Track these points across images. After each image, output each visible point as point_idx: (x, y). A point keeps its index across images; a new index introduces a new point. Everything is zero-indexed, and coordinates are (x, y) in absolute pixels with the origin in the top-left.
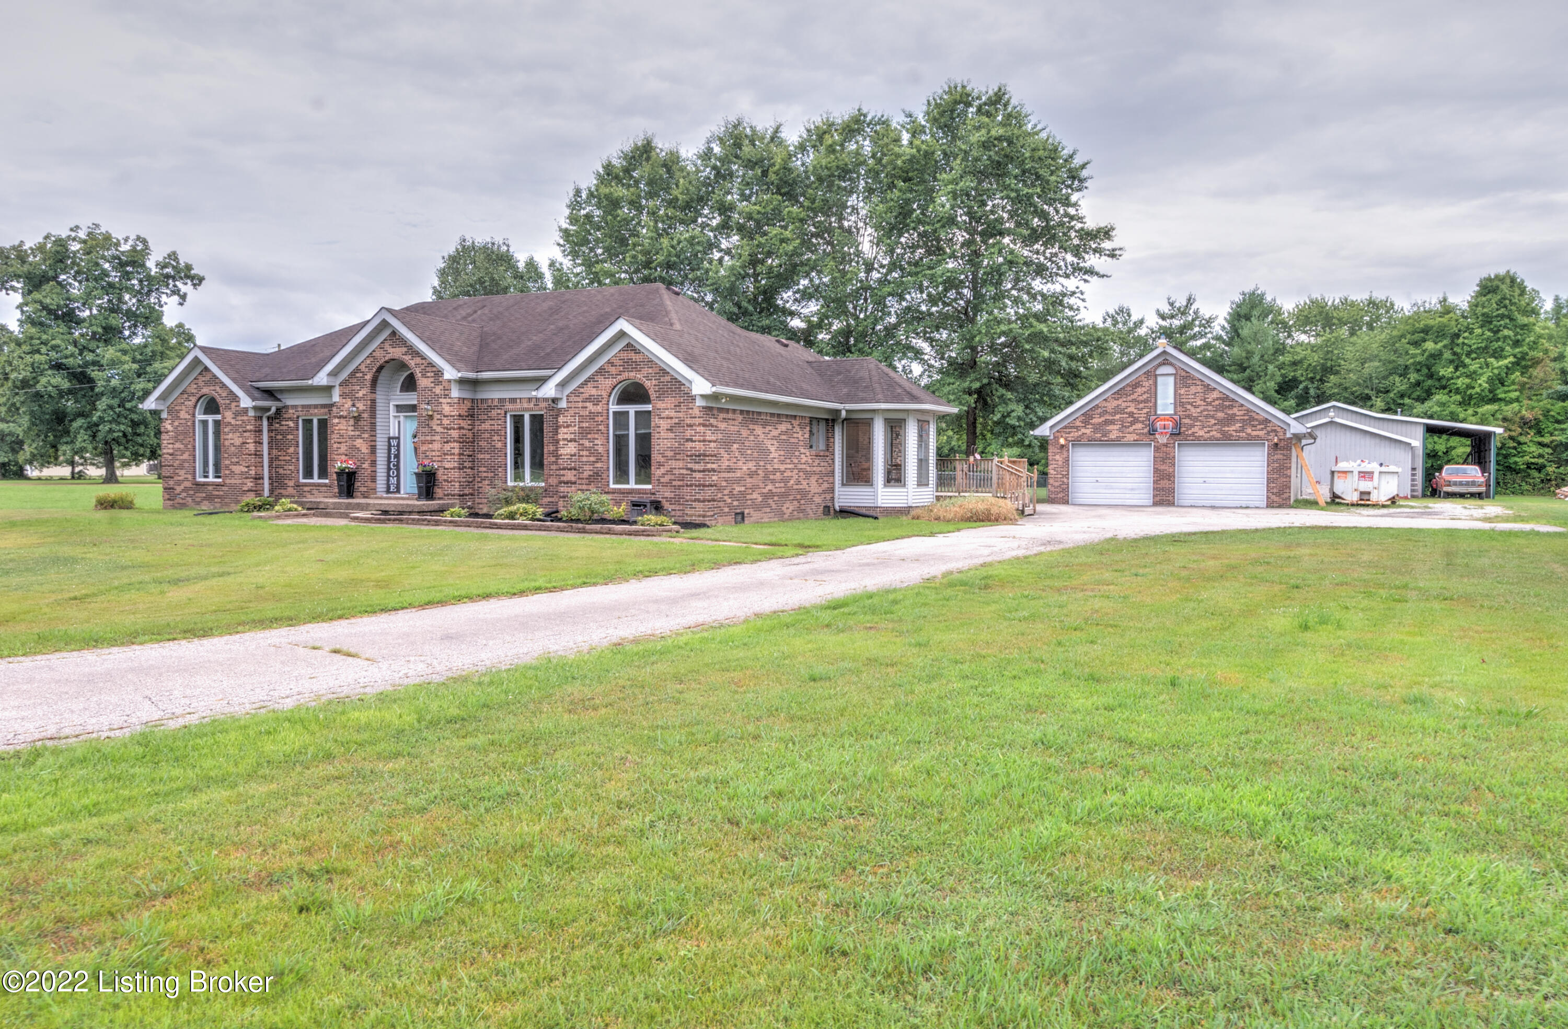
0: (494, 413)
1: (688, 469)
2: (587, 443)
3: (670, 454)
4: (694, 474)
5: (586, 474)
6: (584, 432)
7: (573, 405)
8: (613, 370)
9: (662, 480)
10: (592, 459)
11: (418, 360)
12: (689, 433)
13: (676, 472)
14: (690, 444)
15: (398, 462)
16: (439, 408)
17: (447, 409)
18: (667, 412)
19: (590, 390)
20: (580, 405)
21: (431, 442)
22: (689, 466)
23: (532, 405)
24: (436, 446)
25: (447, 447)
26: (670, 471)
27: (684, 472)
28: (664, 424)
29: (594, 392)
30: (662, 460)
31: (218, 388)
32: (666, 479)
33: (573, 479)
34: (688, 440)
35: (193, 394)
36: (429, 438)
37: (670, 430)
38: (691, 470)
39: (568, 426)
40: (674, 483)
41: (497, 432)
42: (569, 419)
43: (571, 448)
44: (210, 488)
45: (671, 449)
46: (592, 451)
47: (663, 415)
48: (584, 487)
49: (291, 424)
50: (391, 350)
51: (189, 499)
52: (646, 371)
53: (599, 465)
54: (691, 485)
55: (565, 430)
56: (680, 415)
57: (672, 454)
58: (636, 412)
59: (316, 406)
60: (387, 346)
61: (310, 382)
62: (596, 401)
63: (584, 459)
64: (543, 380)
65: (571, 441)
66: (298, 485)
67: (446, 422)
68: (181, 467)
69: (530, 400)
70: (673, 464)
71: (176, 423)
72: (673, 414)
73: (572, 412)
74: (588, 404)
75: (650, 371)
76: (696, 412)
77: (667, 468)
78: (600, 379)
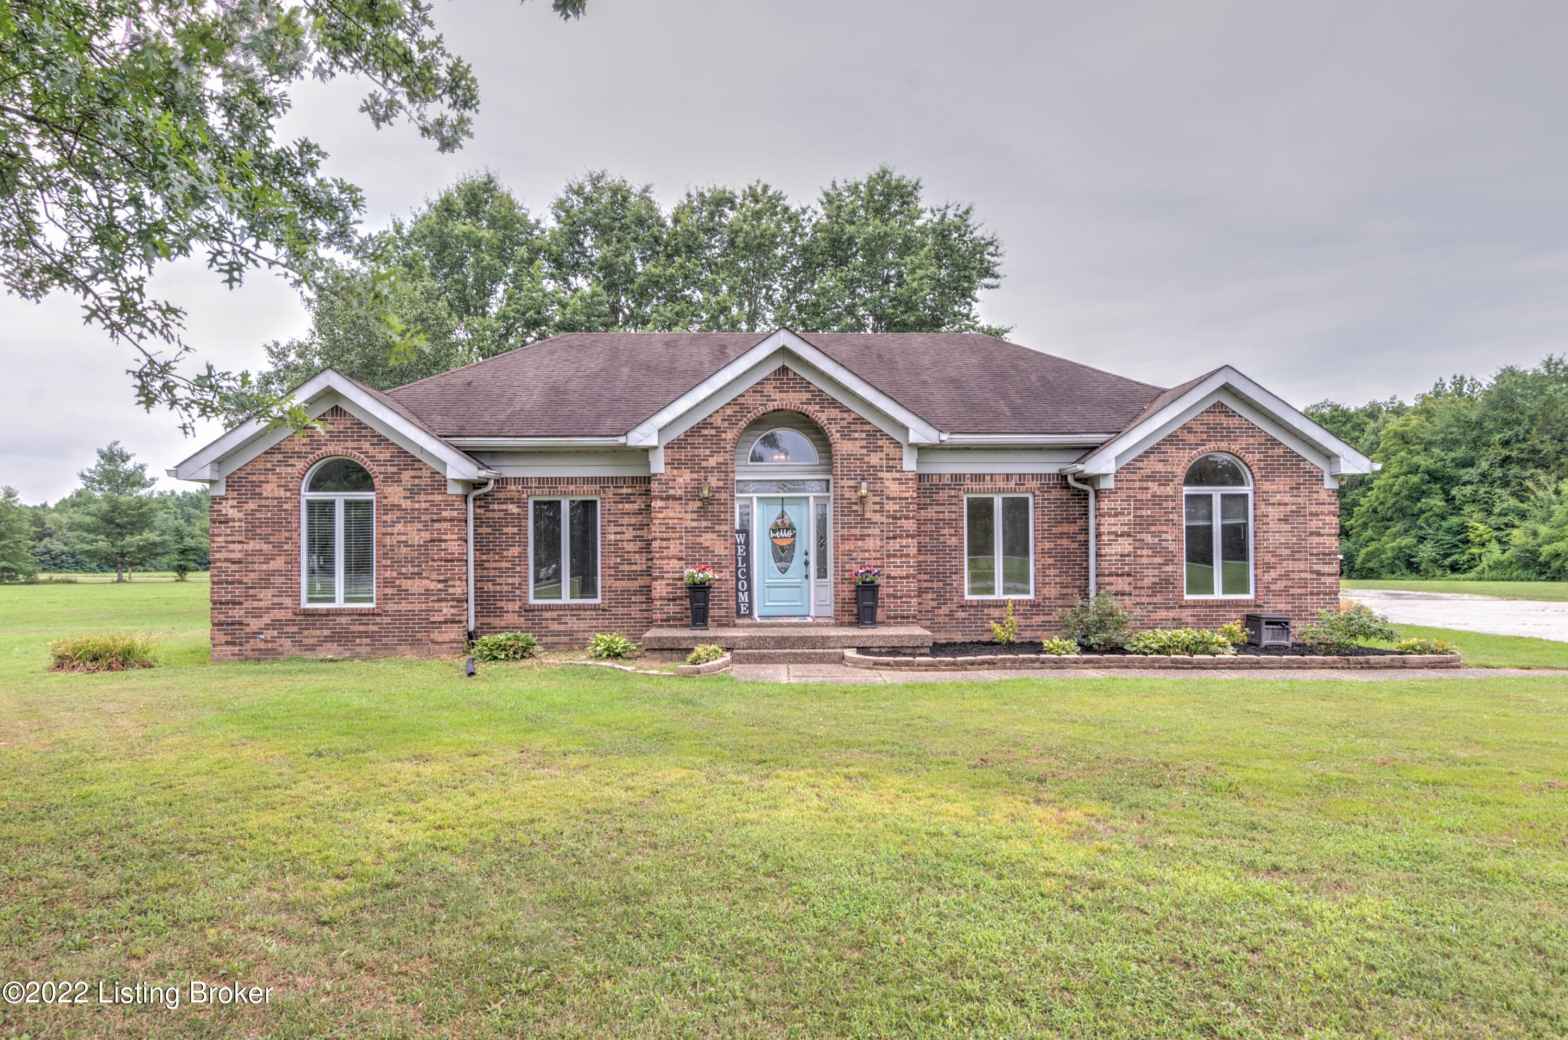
0: (943, 495)
1: (1312, 572)
2: (1149, 539)
3: (1285, 552)
4: (1323, 579)
5: (1147, 582)
6: (1142, 524)
7: (1125, 485)
8: (1191, 438)
9: (1273, 587)
10: (1158, 560)
11: (835, 413)
12: (1314, 524)
13: (1295, 576)
14: (1316, 540)
15: (749, 568)
16: (878, 486)
17: (893, 488)
18: (1278, 497)
19: (1154, 465)
20: (1137, 485)
21: (863, 537)
22: (1316, 567)
23: (1012, 484)
24: (870, 544)
25: (894, 545)
26: (1286, 575)
27: (1308, 576)
28: (1274, 513)
29: (1160, 467)
30: (1273, 560)
31: (366, 446)
32: (1280, 585)
33: (1127, 589)
34: (1311, 534)
35: (299, 455)
36: (857, 532)
37: (1285, 520)
38: (1319, 573)
39: (1116, 515)
40: (1292, 591)
41: (949, 523)
42: (1119, 505)
43: (1124, 545)
44: (344, 620)
45: (1286, 545)
46: (1156, 550)
47: (1272, 500)
48: (1145, 600)
49: (513, 508)
50: (777, 395)
51: (287, 643)
52: (1243, 441)
53: (1169, 568)
54: (1318, 594)
55: (1112, 520)
56: (1300, 500)
57: (1288, 552)
58: (1224, 497)
59: (571, 481)
60: (769, 389)
61: (622, 440)
62: (1165, 481)
63: (1145, 561)
64: (1090, 450)
65: (1122, 535)
66: (527, 610)
67: (891, 507)
68: (265, 581)
69: (1008, 477)
70: (1290, 565)
71: (251, 505)
72: (1288, 499)
73: (1122, 494)
74: (1150, 484)
75: (1251, 440)
76: (1323, 496)
77: (1280, 571)
78: (1172, 451)
